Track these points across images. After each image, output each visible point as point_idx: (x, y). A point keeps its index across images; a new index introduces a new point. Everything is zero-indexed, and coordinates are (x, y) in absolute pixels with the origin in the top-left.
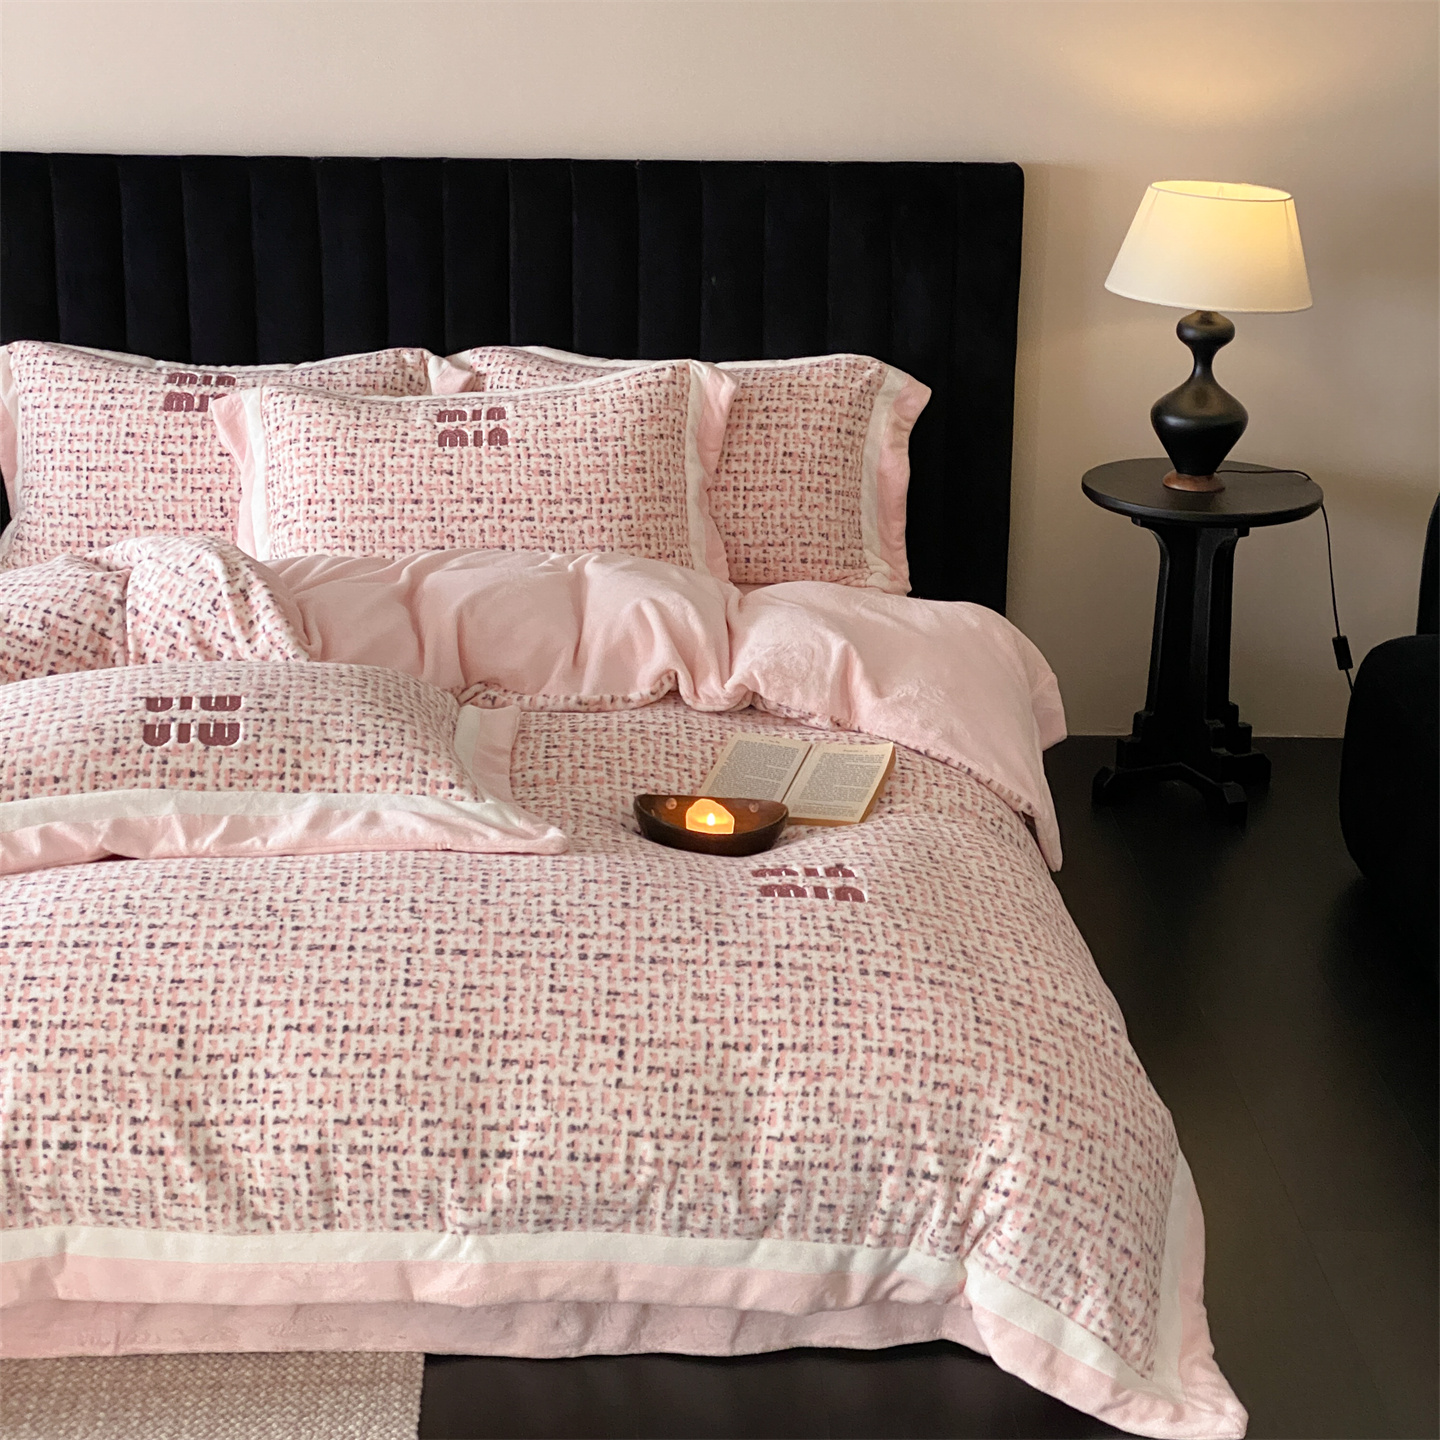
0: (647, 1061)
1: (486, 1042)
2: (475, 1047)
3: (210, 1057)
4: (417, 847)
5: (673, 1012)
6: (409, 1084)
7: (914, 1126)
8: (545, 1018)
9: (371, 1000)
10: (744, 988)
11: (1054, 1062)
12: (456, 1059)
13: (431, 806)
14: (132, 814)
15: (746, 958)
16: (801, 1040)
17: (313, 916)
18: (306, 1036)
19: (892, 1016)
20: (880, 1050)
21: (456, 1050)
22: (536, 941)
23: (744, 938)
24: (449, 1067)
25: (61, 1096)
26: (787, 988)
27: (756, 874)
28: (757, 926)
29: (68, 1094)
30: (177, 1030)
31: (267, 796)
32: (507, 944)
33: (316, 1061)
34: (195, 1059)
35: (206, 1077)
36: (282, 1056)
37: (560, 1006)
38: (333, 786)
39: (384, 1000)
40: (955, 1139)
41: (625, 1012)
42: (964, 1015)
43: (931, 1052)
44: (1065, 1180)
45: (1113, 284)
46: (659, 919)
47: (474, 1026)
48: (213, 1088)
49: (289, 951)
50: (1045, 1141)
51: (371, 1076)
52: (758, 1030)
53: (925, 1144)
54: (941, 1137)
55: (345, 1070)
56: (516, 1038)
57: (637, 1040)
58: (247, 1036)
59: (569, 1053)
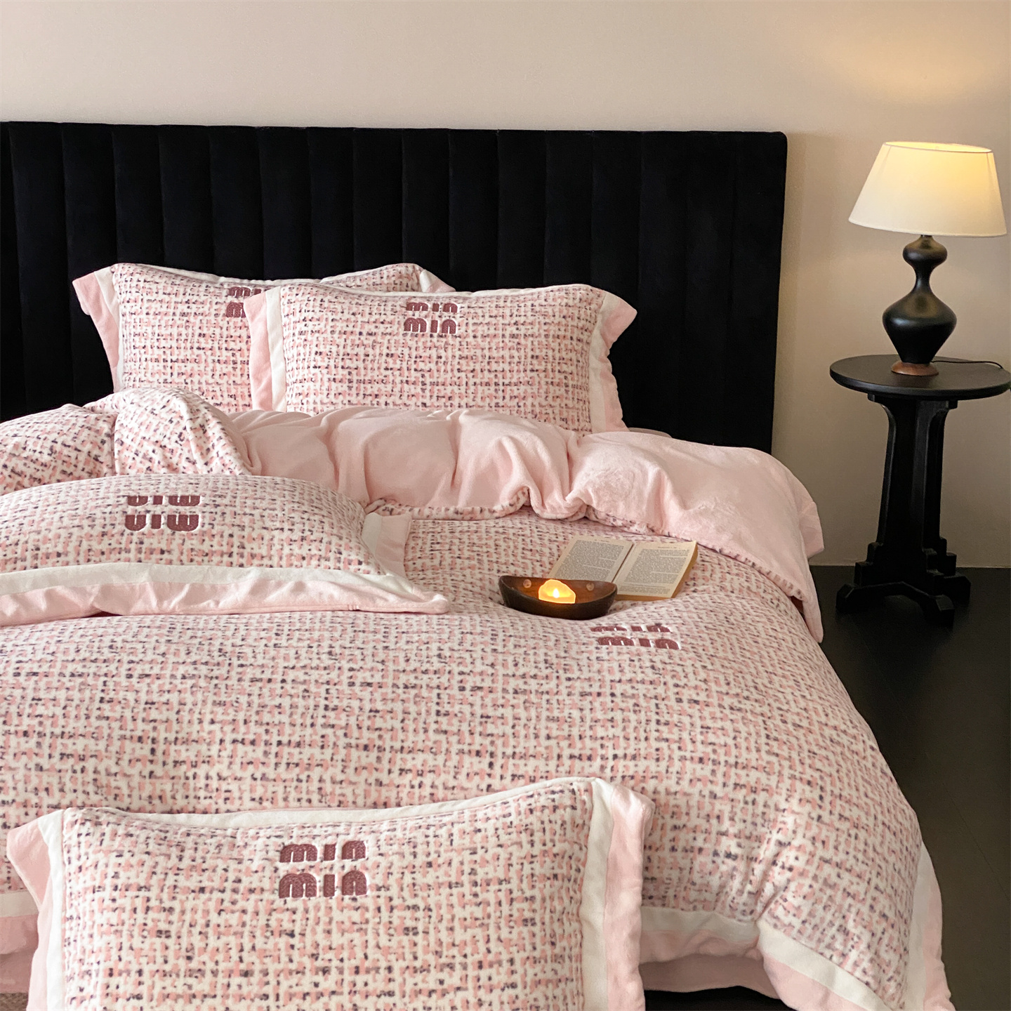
0: (511, 770)
1: (387, 755)
2: (379, 759)
3: (176, 762)
4: (335, 607)
5: (532, 731)
6: (328, 787)
7: (718, 817)
8: (433, 736)
9: (299, 721)
10: (587, 712)
11: (827, 769)
12: (364, 768)
13: (345, 578)
14: (116, 581)
15: (588, 690)
16: (631, 751)
17: (254, 657)
18: (249, 748)
19: (702, 733)
20: (692, 758)
21: (364, 762)
22: (425, 677)
23: (586, 675)
24: (359, 775)
25: (62, 790)
26: (620, 712)
27: (594, 630)
28: (596, 666)
29: (66, 789)
30: (150, 741)
31: (220, 569)
32: (403, 679)
33: (257, 768)
34: (164, 764)
35: (173, 778)
36: (231, 763)
37: (444, 727)
38: (270, 563)
39: (309, 721)
40: (750, 827)
41: (495, 732)
42: (757, 733)
43: (732, 760)
44: (836, 859)
46: (521, 661)
47: (378, 743)
48: (179, 787)
49: (236, 682)
50: (820, 829)
51: (299, 780)
52: (597, 744)
53: (727, 831)
54: (740, 826)
55: (279, 775)
56: (410, 752)
57: (504, 753)
58: (204, 747)
59: (451, 764)
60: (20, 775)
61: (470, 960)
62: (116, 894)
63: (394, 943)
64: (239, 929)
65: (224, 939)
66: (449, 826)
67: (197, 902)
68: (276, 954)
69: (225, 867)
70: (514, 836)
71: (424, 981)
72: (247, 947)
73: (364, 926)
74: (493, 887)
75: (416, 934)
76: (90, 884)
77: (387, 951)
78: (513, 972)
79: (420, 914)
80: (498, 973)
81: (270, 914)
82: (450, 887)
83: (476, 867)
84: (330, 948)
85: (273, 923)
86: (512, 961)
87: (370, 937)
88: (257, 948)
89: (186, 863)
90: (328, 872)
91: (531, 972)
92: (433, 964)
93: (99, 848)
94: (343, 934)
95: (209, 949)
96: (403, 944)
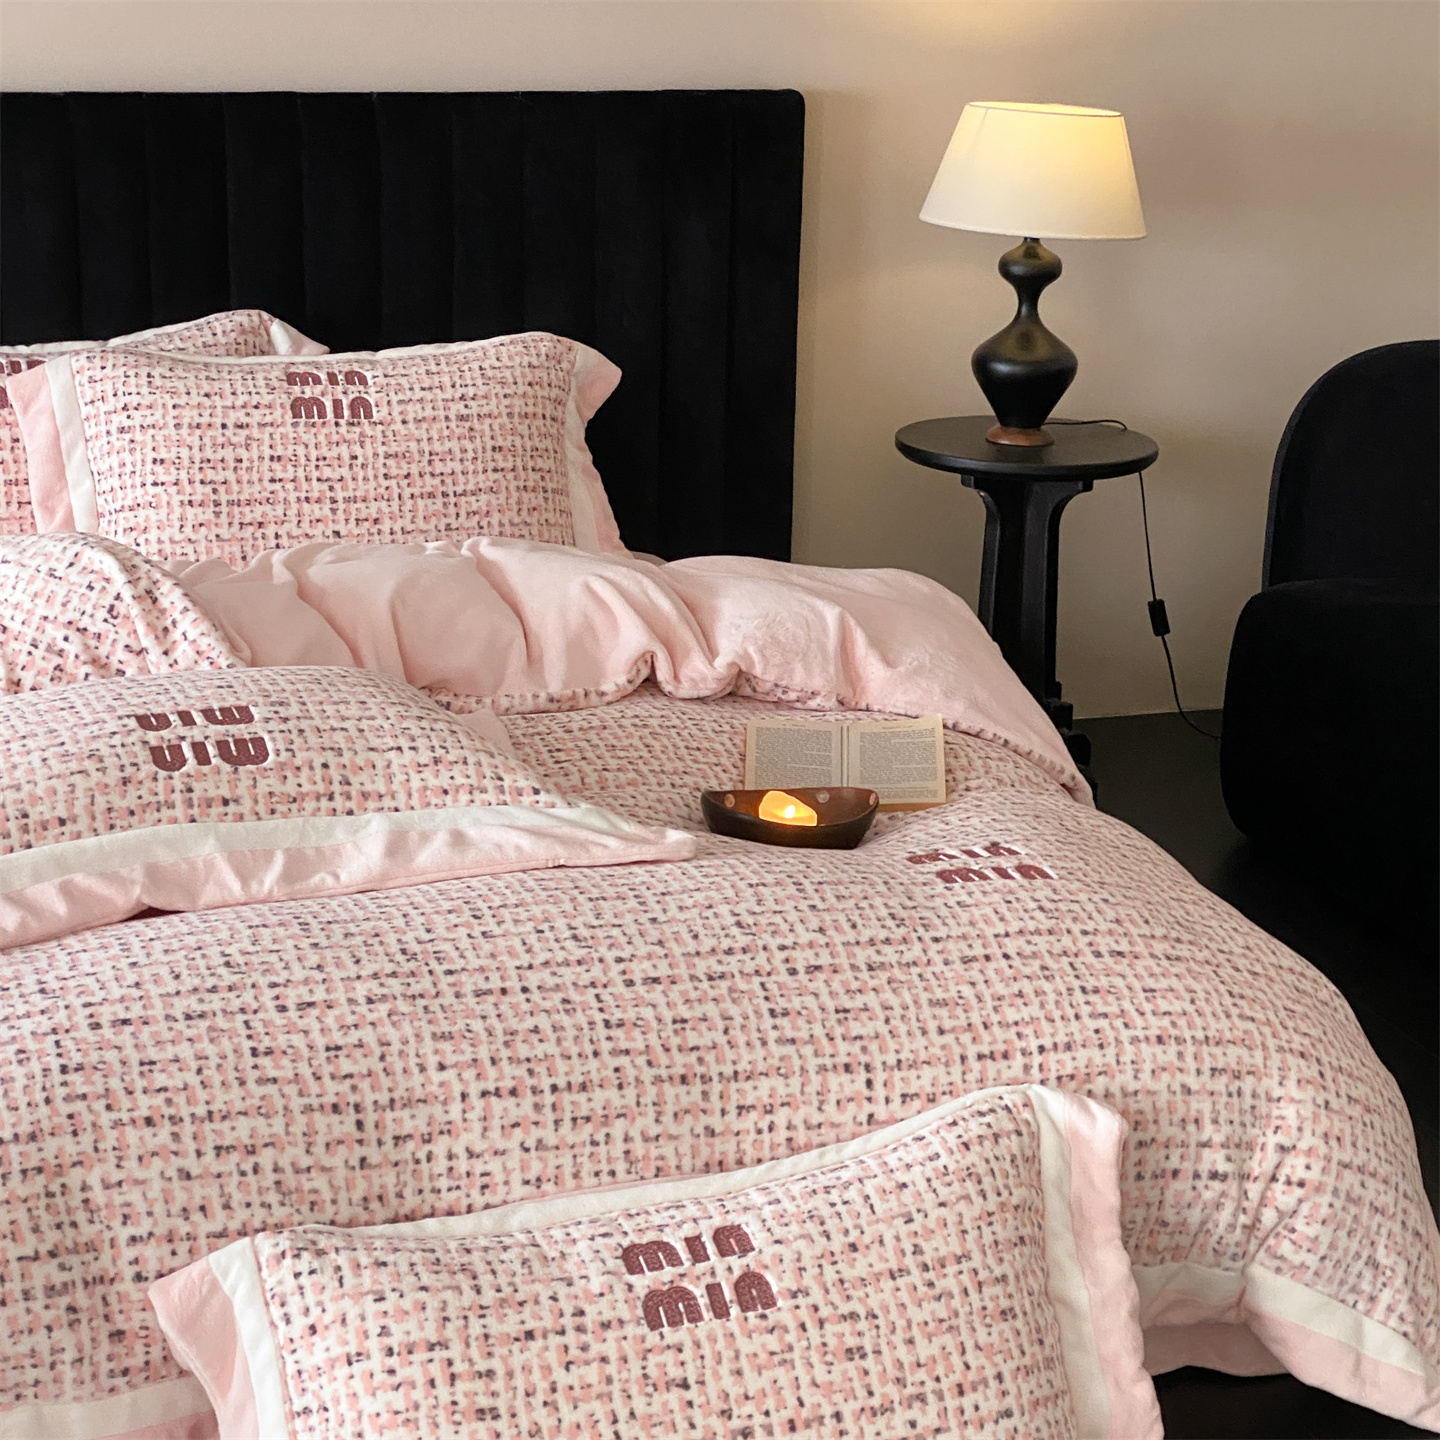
0: (899, 1088)
1: (716, 1087)
2: (705, 1094)
3: (397, 1138)
4: (530, 864)
5: (914, 1024)
6: (638, 1148)
7: (1197, 1121)
8: (777, 1050)
9: (574, 1051)
10: (981, 986)
11: (1313, 1032)
12: (687, 1112)
14: (164, 857)
15: (969, 953)
16: (1061, 1039)
17: (462, 957)
18: (510, 1101)
19: (1147, 999)
20: (1147, 1039)
21: (685, 1101)
22: (732, 959)
23: (956, 931)
24: (681, 1123)
25: (227, 1206)
26: (1025, 980)
28: (964, 917)
29: (234, 1204)
30: (351, 1110)
32: (701, 966)
33: (527, 1132)
34: (380, 1143)
35: (396, 1164)
36: (485, 1129)
37: (788, 1034)
38: (392, 804)
39: (589, 1049)
40: (1239, 1130)
41: (863, 1032)
42: (1216, 991)
43: (1200, 1035)
44: (1357, 1162)
45: (930, 214)
46: (858, 920)
47: (700, 1070)
48: (407, 1177)
49: (453, 1000)
50: (1332, 1121)
51: (594, 1143)
52: (1012, 1033)
53: (1210, 1140)
54: (1226, 1129)
55: (562, 1139)
56: (748, 1078)
57: (884, 1063)
58: (437, 1110)
59: (811, 1089)
60: (155, 1190)
61: (945, 1384)
62: (393, 1362)
63: (836, 1376)
64: (604, 1388)
65: (584, 1408)
66: (857, 1185)
67: (527, 1354)
68: (667, 1419)
69: (551, 1293)
70: (956, 1186)
71: (889, 1427)
72: (623, 1414)
73: (787, 1356)
74: (951, 1269)
75: (863, 1356)
76: (338, 1351)
77: (829, 1389)
78: (1004, 1394)
79: (863, 1325)
80: (987, 1399)
81: (644, 1358)
82: (893, 1278)
83: (920, 1241)
84: (747, 1398)
85: (652, 1372)
86: (999, 1377)
87: (800, 1370)
88: (638, 1413)
89: (489, 1296)
90: (709, 1280)
91: (1025, 1389)
92: (897, 1400)
93: (340, 1291)
94: (760, 1374)
95: (565, 1425)
96: (850, 1375)
